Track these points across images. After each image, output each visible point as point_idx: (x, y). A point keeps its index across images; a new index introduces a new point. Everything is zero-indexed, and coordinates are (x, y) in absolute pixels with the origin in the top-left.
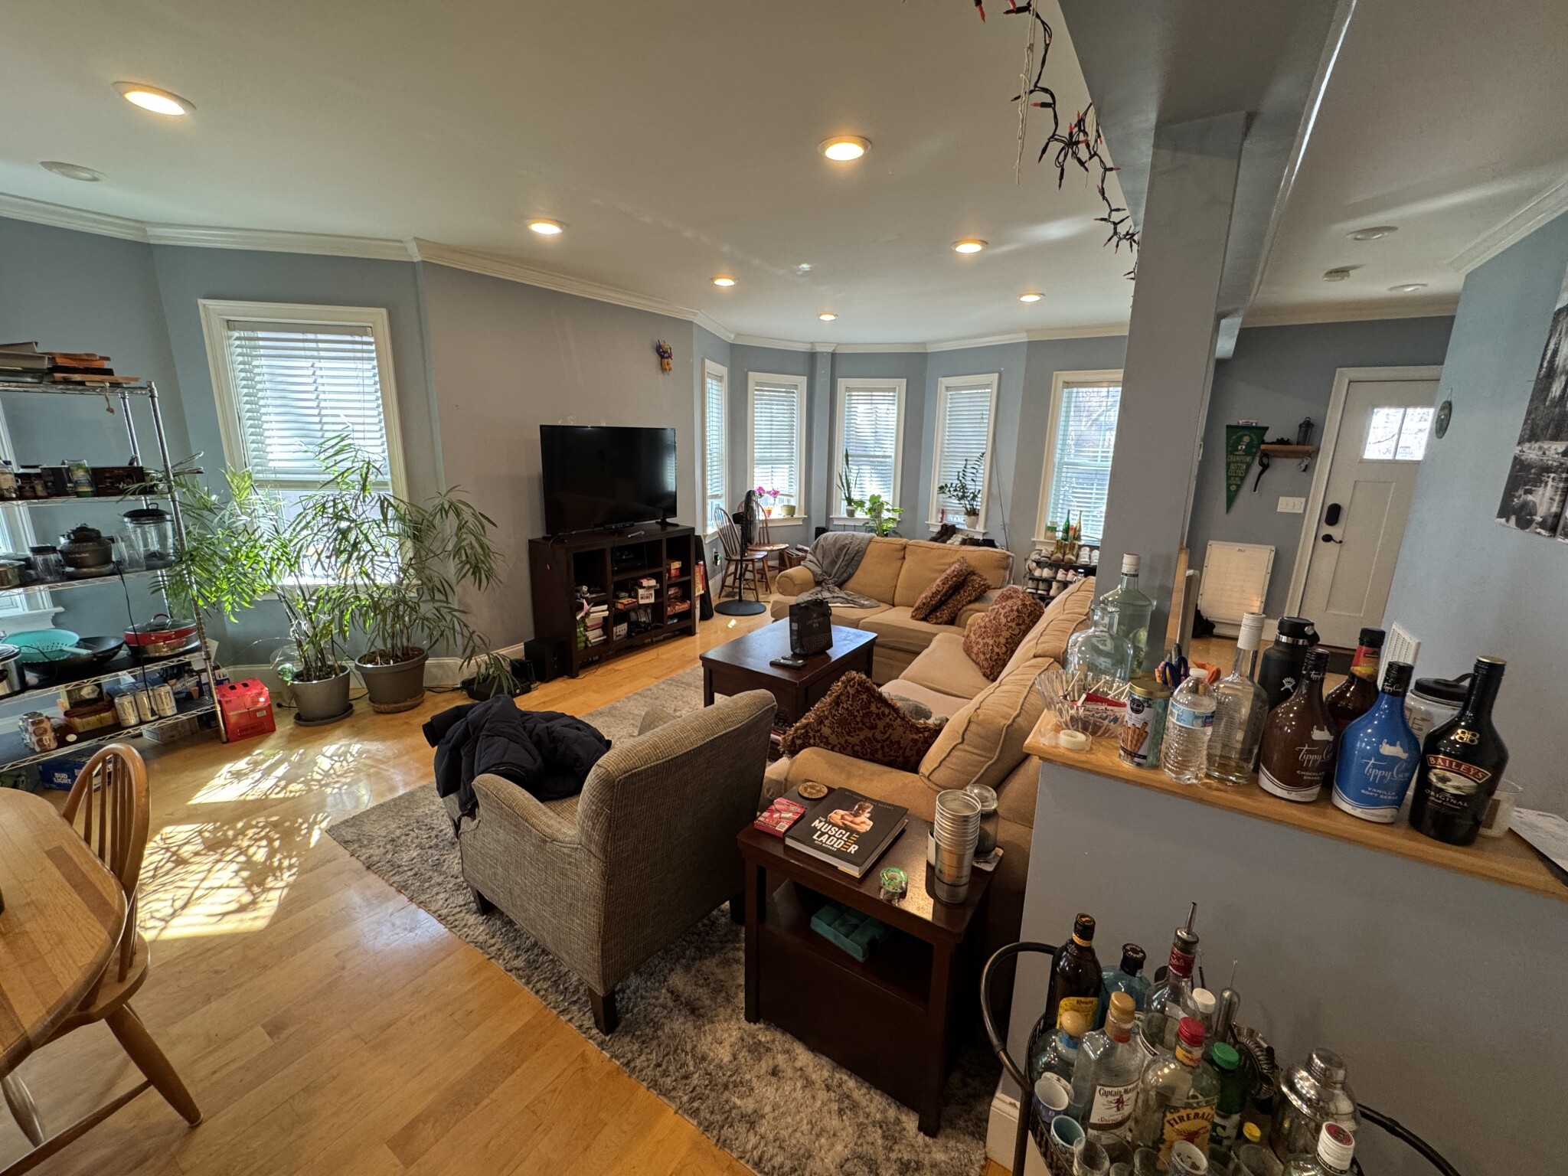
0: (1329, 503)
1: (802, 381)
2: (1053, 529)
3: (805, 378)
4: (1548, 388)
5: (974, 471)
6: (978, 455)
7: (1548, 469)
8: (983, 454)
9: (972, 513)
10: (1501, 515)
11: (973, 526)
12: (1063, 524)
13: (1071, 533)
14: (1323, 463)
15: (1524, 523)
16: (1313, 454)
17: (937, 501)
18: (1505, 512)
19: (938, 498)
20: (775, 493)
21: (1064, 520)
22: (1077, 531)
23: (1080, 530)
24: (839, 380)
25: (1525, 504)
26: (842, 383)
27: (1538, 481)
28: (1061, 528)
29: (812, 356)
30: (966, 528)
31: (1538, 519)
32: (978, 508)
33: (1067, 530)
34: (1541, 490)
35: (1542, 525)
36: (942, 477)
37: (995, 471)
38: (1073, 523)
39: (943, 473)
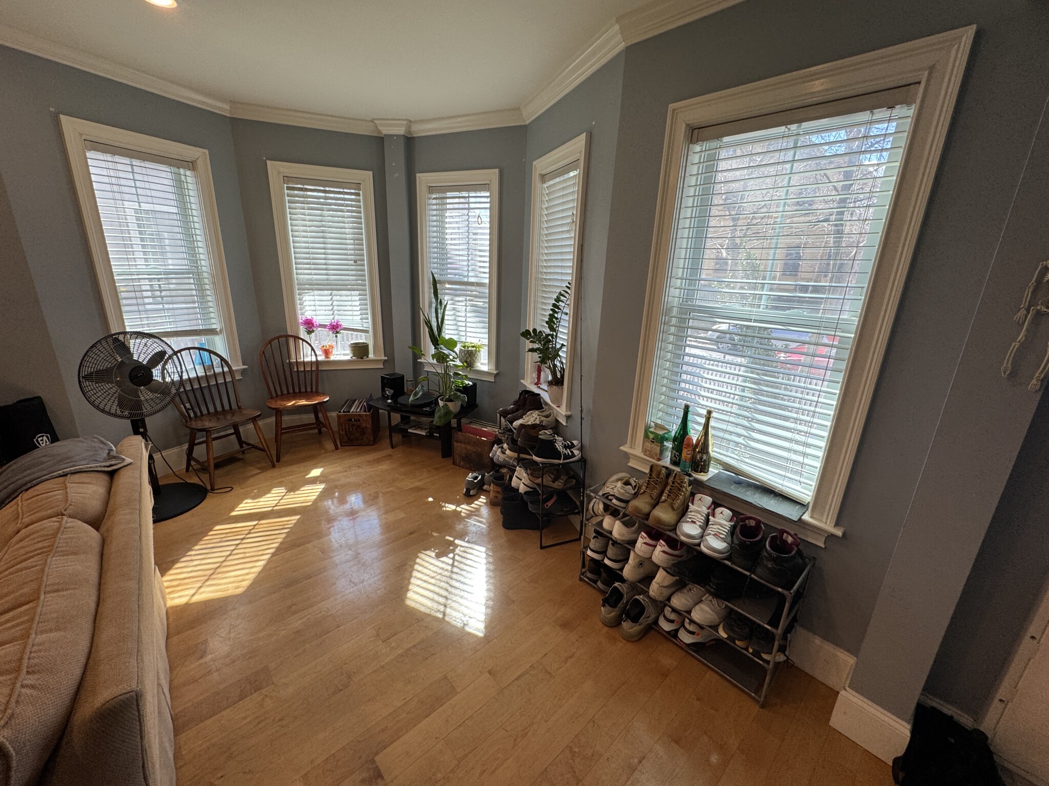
1: (366, 177)
3: (371, 173)
11: (557, 401)
20: (335, 328)
24: (418, 175)
26: (423, 179)
29: (380, 142)
32: (562, 373)
36: (539, 317)
39: (540, 311)
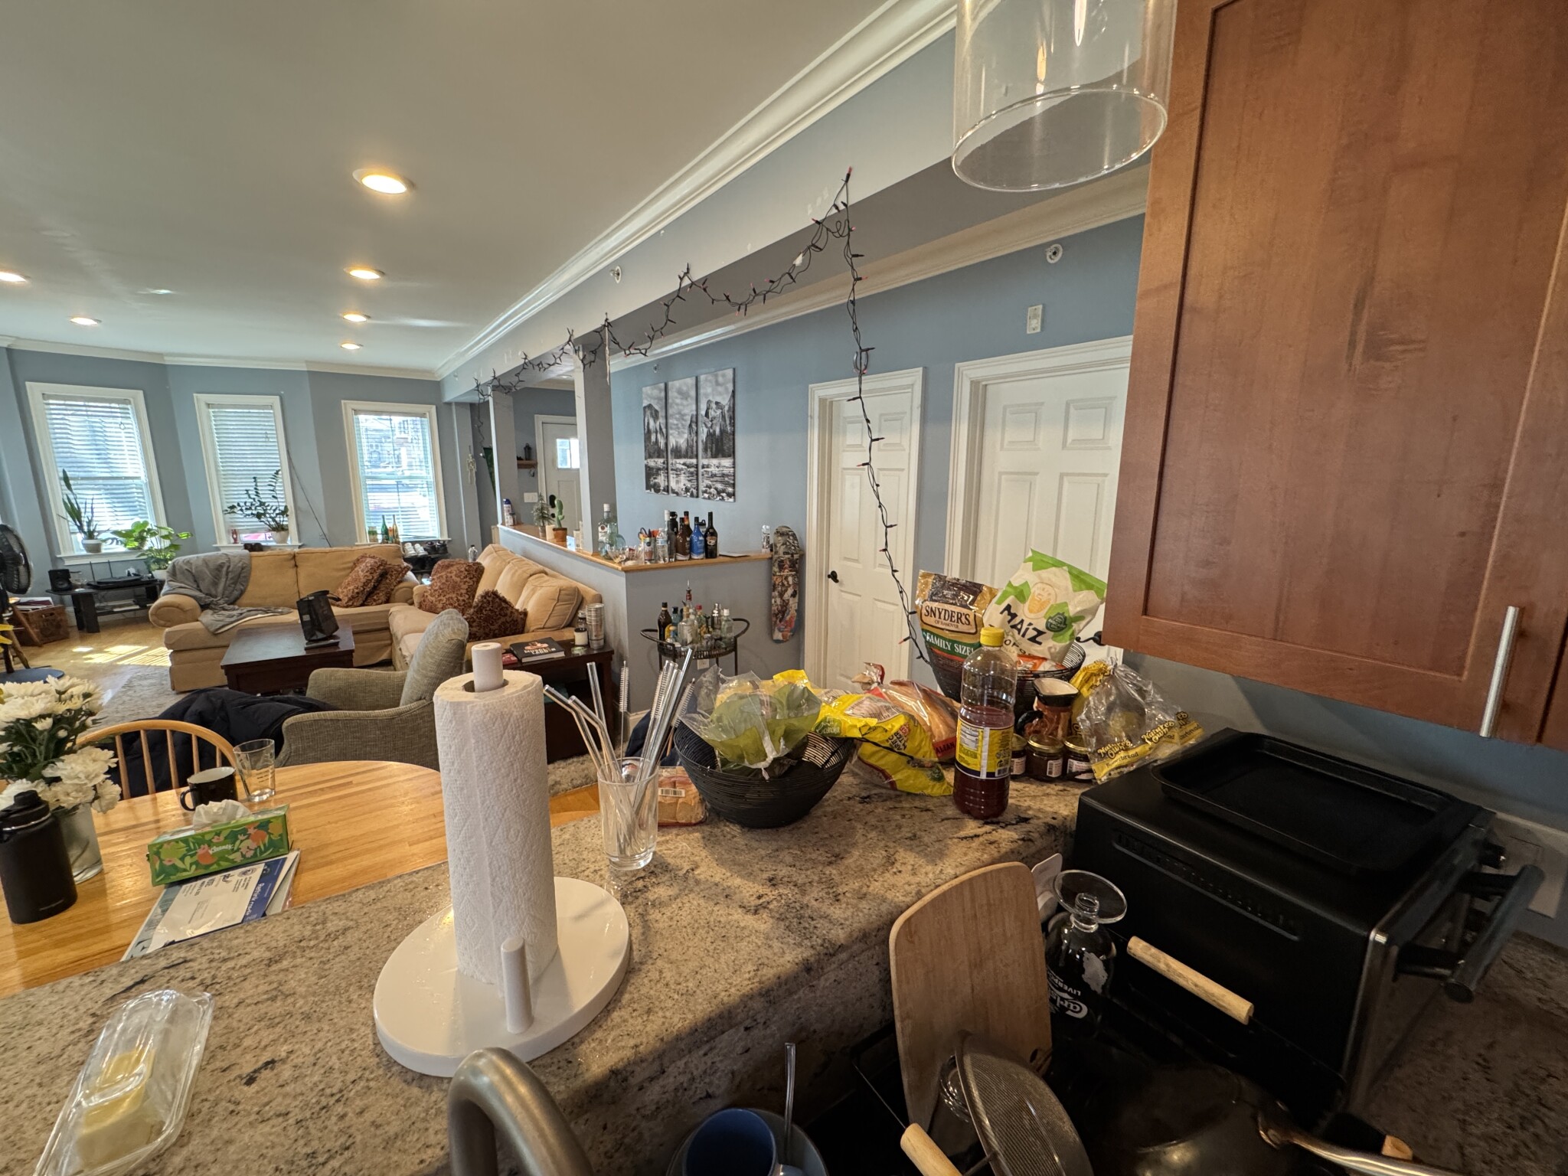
0: (549, 495)
2: (373, 533)
4: (650, 438)
5: (272, 488)
6: (273, 472)
7: (659, 469)
8: (277, 473)
9: (280, 528)
10: (647, 489)
11: (284, 540)
12: (381, 527)
13: (391, 534)
14: (541, 470)
15: (657, 491)
16: (534, 466)
17: (225, 522)
18: (648, 487)
19: (224, 519)
21: (381, 524)
22: (395, 531)
23: (396, 531)
25: (655, 484)
27: (658, 474)
28: (379, 531)
30: (274, 544)
31: (662, 488)
32: (285, 523)
33: (386, 532)
34: (659, 477)
35: (664, 490)
36: (224, 496)
37: (298, 487)
38: (389, 525)
39: (224, 493)
